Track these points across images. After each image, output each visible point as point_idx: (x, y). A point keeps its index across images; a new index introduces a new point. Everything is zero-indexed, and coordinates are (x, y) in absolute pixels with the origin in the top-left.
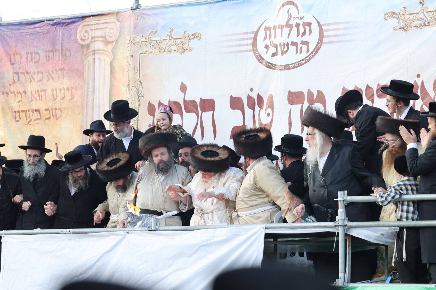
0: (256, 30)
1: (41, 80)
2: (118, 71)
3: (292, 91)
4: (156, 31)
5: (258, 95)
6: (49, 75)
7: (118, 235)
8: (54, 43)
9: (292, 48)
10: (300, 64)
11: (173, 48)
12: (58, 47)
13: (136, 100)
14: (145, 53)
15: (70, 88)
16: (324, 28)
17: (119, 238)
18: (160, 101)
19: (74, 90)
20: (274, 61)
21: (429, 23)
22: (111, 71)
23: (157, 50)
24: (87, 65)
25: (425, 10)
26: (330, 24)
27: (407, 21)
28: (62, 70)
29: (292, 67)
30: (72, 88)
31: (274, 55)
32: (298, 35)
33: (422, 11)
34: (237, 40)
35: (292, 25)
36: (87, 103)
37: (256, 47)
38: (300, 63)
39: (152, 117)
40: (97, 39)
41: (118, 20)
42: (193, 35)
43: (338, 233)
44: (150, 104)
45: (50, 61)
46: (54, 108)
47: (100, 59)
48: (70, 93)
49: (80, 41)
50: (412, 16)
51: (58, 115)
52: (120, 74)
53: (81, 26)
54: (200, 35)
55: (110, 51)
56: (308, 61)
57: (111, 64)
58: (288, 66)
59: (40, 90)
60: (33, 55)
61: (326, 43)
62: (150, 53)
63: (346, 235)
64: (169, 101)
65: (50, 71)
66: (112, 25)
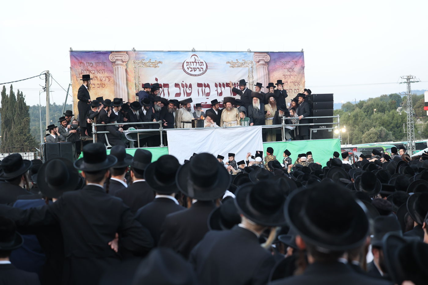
1: (94, 73)
2: (129, 72)
4: (144, 59)
5: (186, 83)
6: (98, 72)
8: (99, 60)
9: (198, 70)
10: (200, 75)
11: (151, 66)
12: (101, 61)
13: (138, 83)
14: (140, 67)
16: (207, 64)
20: (191, 73)
21: (240, 66)
22: (126, 72)
23: (145, 66)
24: (115, 69)
26: (209, 63)
27: (233, 65)
28: (104, 70)
29: (198, 75)
30: (109, 77)
31: (191, 71)
32: (199, 65)
33: (237, 62)
34: (175, 65)
35: (197, 62)
36: (116, 83)
37: (184, 68)
40: (118, 60)
41: (128, 54)
42: (159, 62)
43: (283, 128)
46: (101, 83)
47: (120, 67)
48: (108, 79)
49: (111, 61)
50: (234, 63)
51: (103, 86)
52: (131, 73)
54: (162, 62)
55: (125, 65)
56: (203, 74)
57: (126, 70)
58: (196, 75)
60: (90, 63)
62: (142, 67)
63: (285, 128)
65: (98, 70)
66: (125, 56)
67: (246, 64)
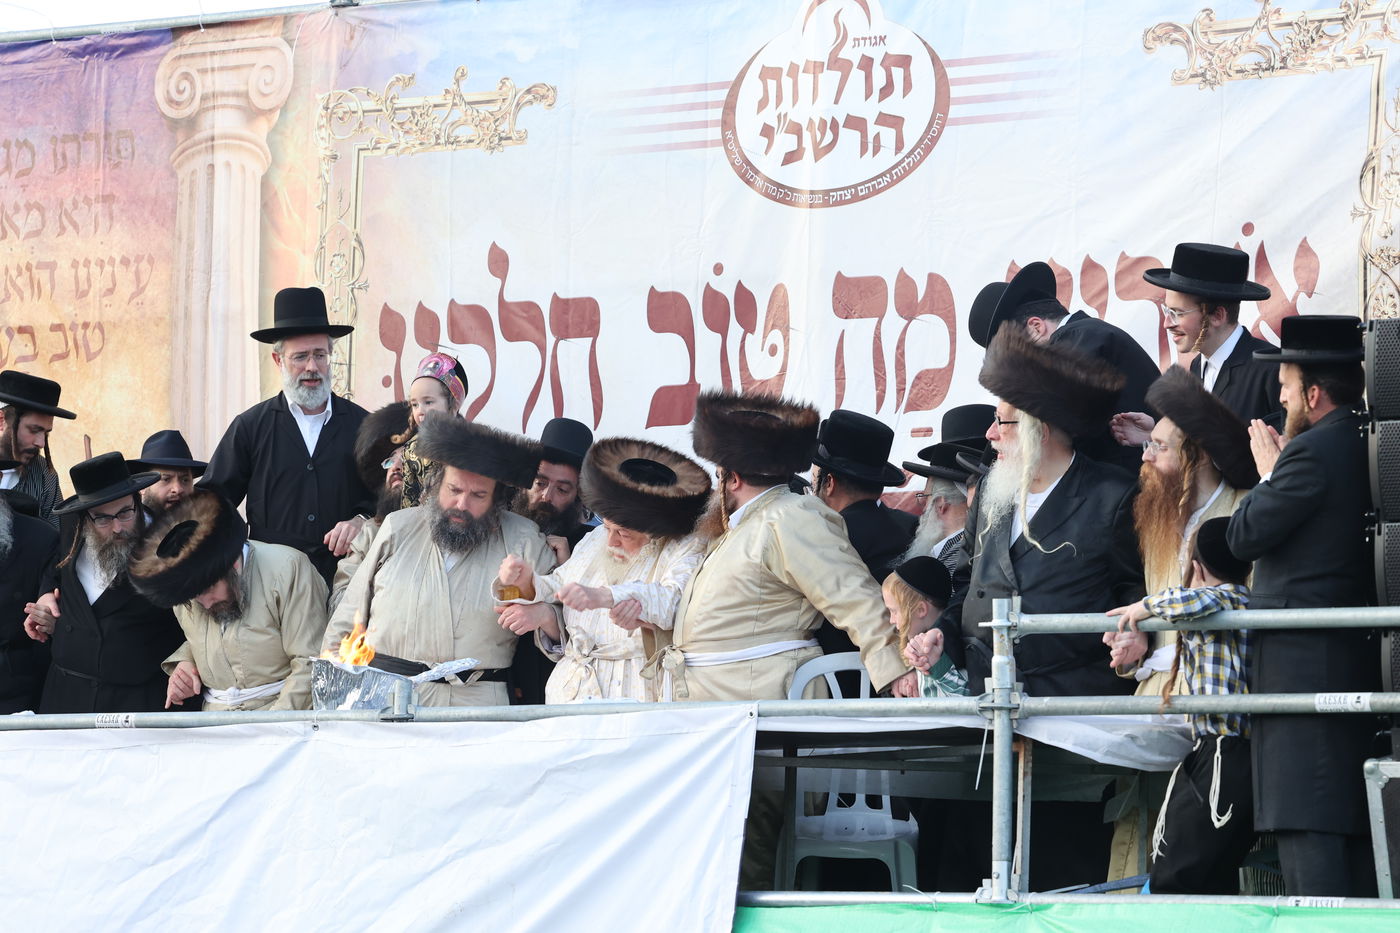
0: (733, 78)
1: (37, 233)
2: (288, 207)
3: (847, 274)
4: (412, 78)
5: (740, 285)
6: (64, 218)
7: (283, 733)
8: (80, 113)
9: (849, 138)
10: (871, 188)
11: (464, 133)
12: (95, 125)
13: (344, 299)
14: (375, 148)
15: (132, 259)
16: (952, 73)
17: (287, 743)
18: (420, 304)
19: (144, 265)
20: (788, 176)
21: (1284, 60)
22: (265, 205)
23: (413, 139)
24: (187, 184)
25: (1274, 19)
26: (971, 62)
27: (1217, 53)
28: (108, 199)
29: (849, 197)
30: (139, 259)
31: (790, 158)
32: (868, 94)
33: (1264, 22)
34: (673, 108)
35: (849, 63)
36: (186, 308)
37: (734, 133)
38: (874, 186)
39: (394, 353)
40: (220, 101)
41: (290, 42)
42: (529, 91)
43: (991, 733)
44: (387, 312)
45: (68, 170)
46: (80, 321)
47: (228, 164)
48: (131, 276)
49: (165, 108)
50: (1230, 38)
51: (94, 347)
52: (296, 216)
53: (168, 59)
54: (551, 93)
55: (263, 141)
56: (900, 179)
57: (265, 183)
58: (834, 194)
59: (34, 264)
60: (14, 149)
61: (957, 122)
62: (391, 147)
63: (1017, 738)
64: (452, 302)
65: (68, 204)
66: (269, 57)
67: (1353, 36)
